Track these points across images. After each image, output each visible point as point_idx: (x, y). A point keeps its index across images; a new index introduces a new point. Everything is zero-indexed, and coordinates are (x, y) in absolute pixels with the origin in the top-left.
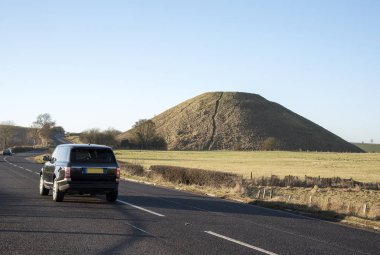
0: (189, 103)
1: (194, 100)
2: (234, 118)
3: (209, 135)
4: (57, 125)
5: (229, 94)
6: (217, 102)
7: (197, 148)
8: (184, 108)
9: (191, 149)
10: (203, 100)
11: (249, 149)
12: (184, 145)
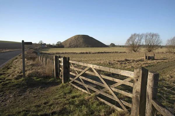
0: (72, 38)
1: (73, 37)
2: (81, 40)
3: (76, 44)
4: (44, 43)
5: (81, 35)
6: (78, 37)
7: (73, 47)
8: (71, 39)
9: (71, 48)
10: (75, 37)
11: (84, 47)
12: (70, 47)
